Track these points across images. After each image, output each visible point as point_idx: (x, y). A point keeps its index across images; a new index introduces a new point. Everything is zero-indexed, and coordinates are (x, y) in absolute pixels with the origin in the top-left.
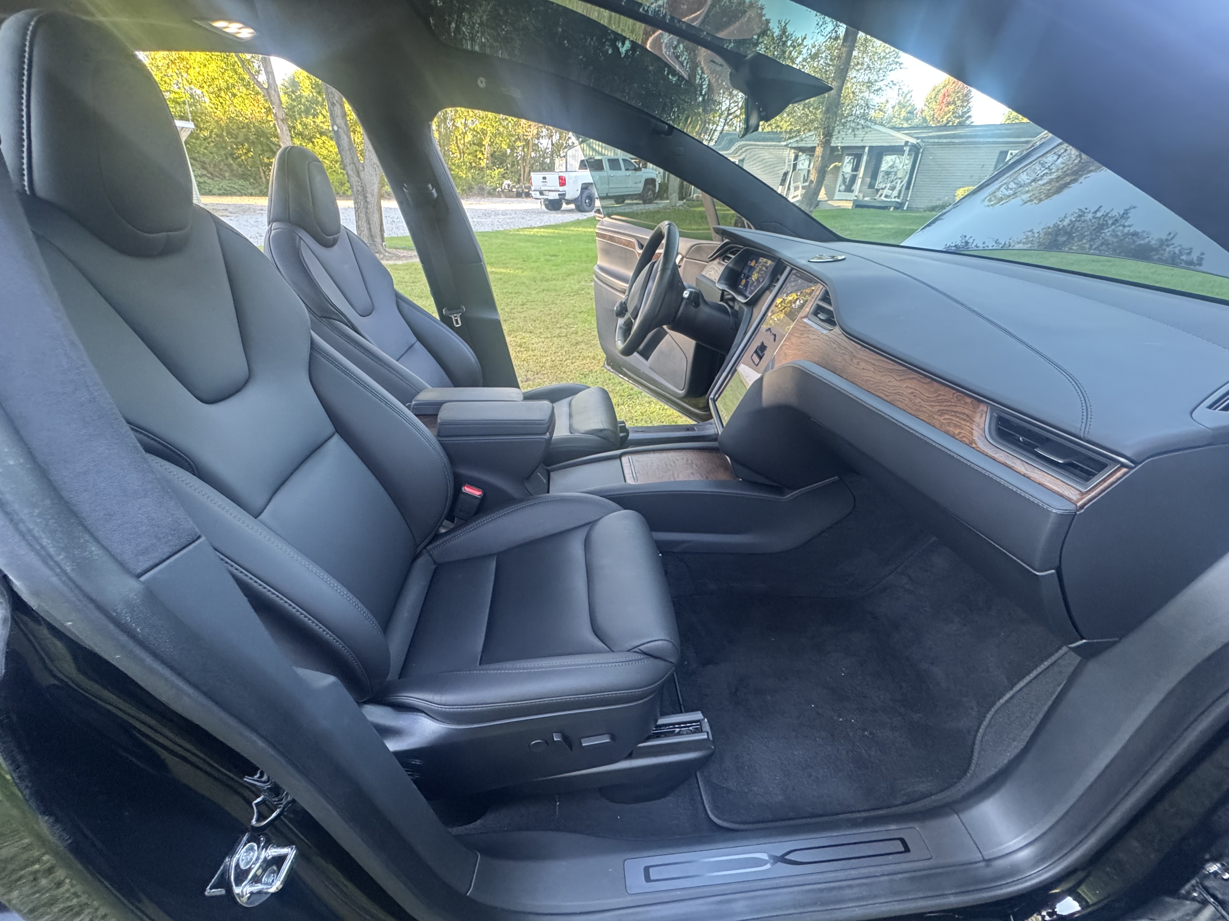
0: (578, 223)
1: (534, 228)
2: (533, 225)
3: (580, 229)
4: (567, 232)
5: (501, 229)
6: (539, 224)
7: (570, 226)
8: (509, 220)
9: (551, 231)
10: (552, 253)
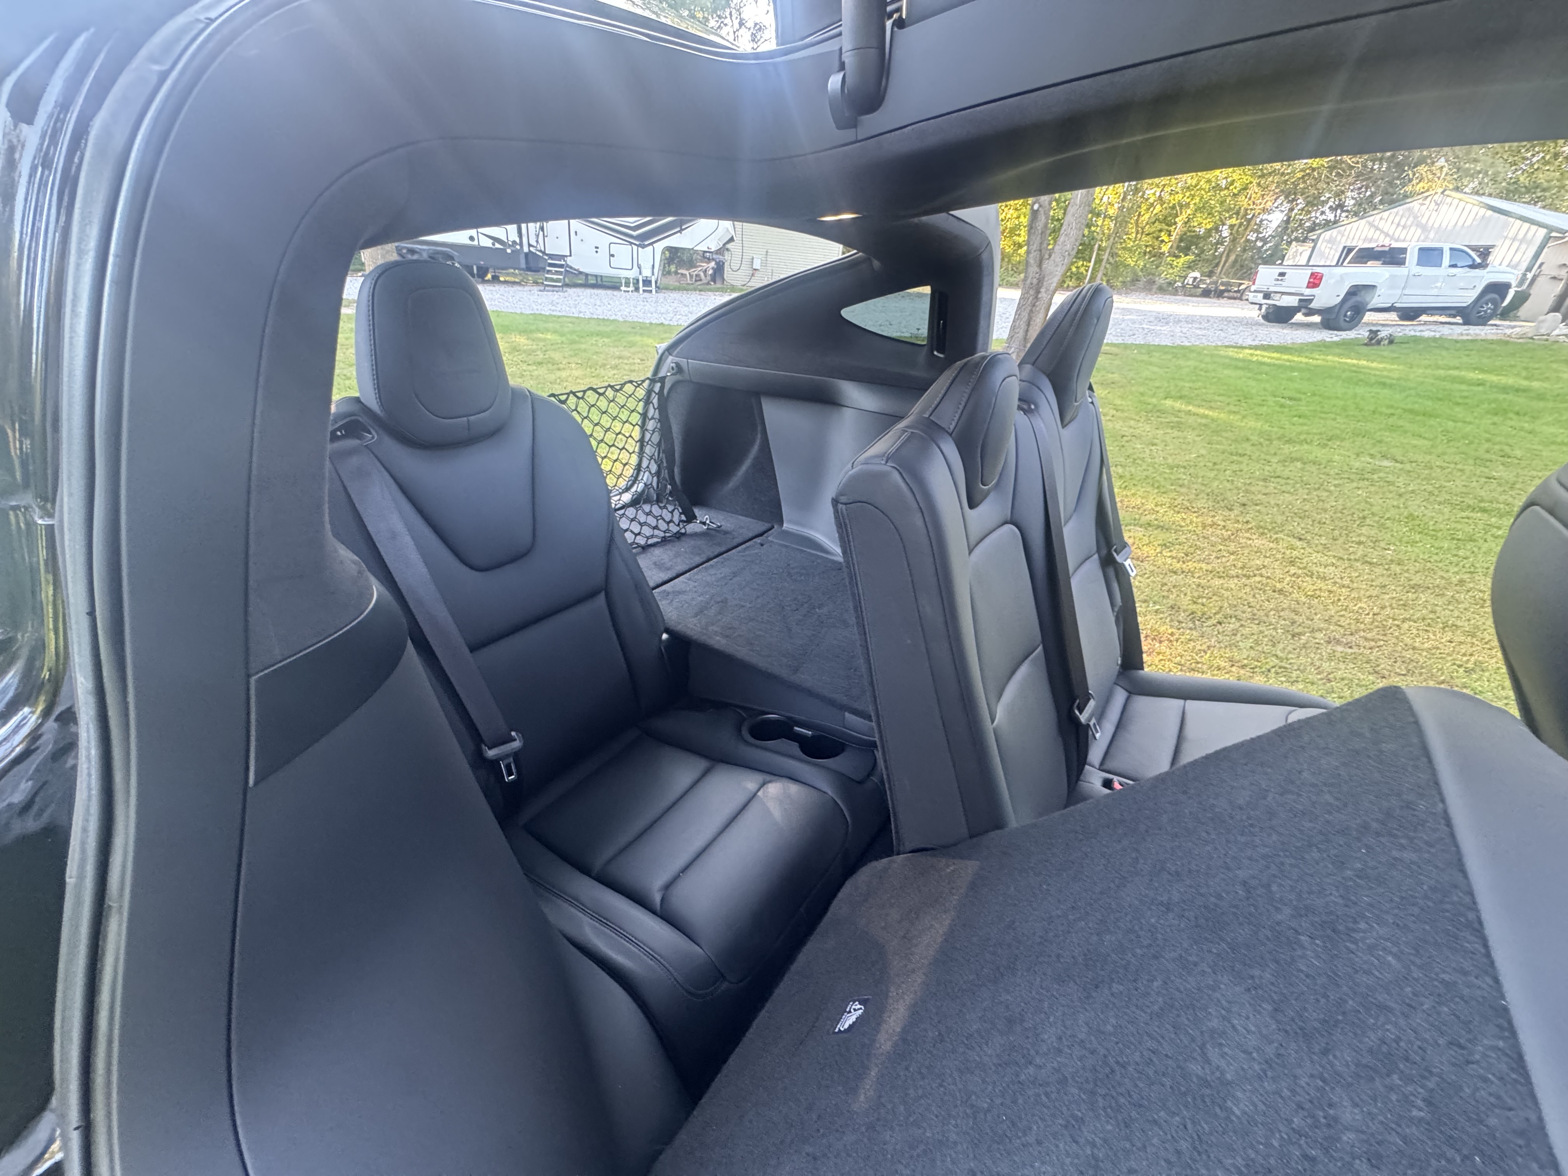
0: (1323, 347)
1: (1245, 348)
2: (1240, 342)
3: (1330, 358)
4: (1304, 360)
5: (1187, 344)
6: (1249, 342)
7: (1312, 351)
8: (1198, 332)
9: (1275, 355)
10: (1287, 393)
